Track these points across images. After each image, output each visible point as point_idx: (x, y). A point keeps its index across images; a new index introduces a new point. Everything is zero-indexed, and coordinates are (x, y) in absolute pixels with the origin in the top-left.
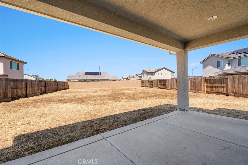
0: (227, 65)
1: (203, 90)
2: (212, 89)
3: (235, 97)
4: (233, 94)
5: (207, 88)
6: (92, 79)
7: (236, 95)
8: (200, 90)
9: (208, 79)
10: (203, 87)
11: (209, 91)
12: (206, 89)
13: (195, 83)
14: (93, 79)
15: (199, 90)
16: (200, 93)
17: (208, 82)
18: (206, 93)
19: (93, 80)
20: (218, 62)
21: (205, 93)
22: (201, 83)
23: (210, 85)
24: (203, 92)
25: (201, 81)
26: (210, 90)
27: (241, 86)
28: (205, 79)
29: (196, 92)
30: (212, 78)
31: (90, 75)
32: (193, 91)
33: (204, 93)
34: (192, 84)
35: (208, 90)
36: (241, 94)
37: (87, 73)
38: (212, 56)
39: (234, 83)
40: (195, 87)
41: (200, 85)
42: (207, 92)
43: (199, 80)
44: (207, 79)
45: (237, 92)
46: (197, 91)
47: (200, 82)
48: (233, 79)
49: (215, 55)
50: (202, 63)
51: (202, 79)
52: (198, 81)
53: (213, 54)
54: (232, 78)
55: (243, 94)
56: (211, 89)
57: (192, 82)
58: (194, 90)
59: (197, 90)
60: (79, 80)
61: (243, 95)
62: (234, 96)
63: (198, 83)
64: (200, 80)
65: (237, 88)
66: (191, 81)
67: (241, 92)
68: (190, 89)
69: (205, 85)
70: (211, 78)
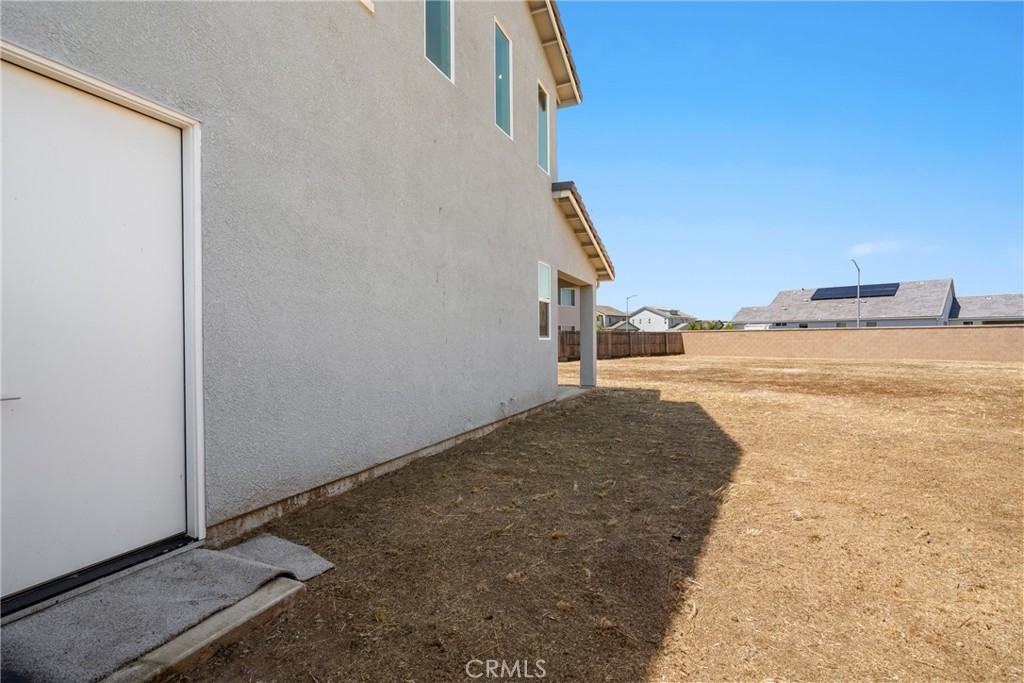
6: (834, 318)
14: (842, 317)
19: (840, 324)
31: (834, 302)
37: (821, 295)
60: (778, 324)
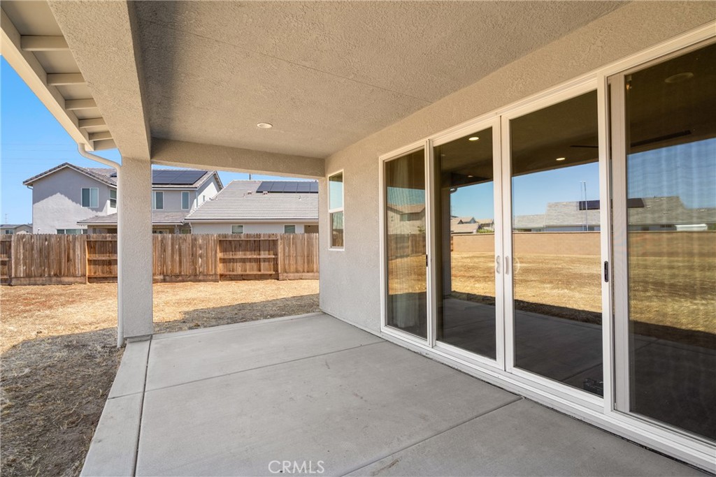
0: (109, 202)
1: (79, 272)
2: (108, 270)
3: (167, 285)
4: (161, 277)
5: (92, 266)
7: (167, 278)
8: (67, 276)
9: (96, 241)
10: (78, 265)
11: (99, 274)
12: (90, 270)
13: (49, 253)
15: (64, 276)
16: (70, 284)
17: (95, 248)
18: (88, 284)
20: (86, 192)
21: (85, 283)
22: (71, 252)
23: (104, 258)
24: (78, 279)
25: (71, 245)
26: (103, 273)
27: (178, 259)
28: (88, 242)
29: (51, 281)
30: (108, 239)
32: (39, 280)
33: (81, 283)
34: (36, 256)
35: (95, 273)
36: (177, 276)
38: (65, 168)
39: (165, 251)
40: (49, 267)
41: (69, 260)
42: (92, 280)
43: (64, 243)
44: (92, 239)
45: (169, 272)
46: (54, 279)
47: (69, 249)
48: (162, 241)
49: (78, 169)
50: (30, 183)
51: (75, 239)
52: (60, 246)
53: (71, 165)
54: (160, 239)
55: (181, 275)
56: (106, 268)
57: (32, 249)
58: (41, 276)
59: (56, 275)
61: (180, 278)
62: (164, 281)
63: (60, 253)
64: (68, 244)
65: (169, 263)
66: (28, 246)
67: (178, 272)
68: (22, 275)
69: (84, 259)
70: (106, 238)
